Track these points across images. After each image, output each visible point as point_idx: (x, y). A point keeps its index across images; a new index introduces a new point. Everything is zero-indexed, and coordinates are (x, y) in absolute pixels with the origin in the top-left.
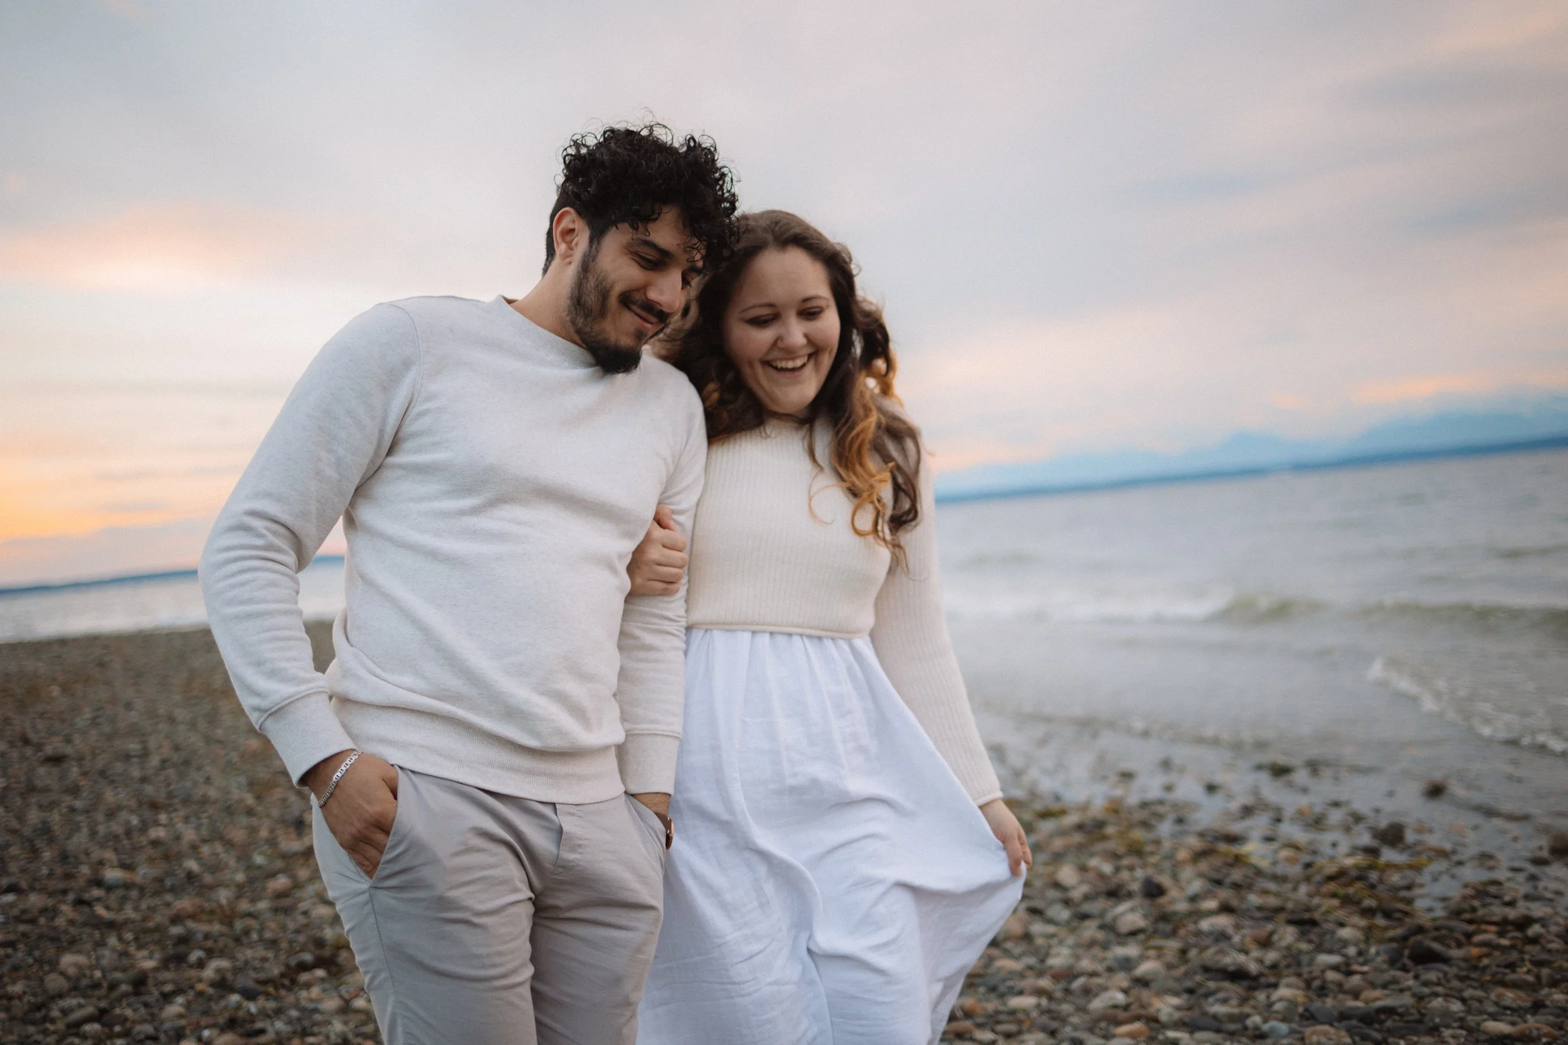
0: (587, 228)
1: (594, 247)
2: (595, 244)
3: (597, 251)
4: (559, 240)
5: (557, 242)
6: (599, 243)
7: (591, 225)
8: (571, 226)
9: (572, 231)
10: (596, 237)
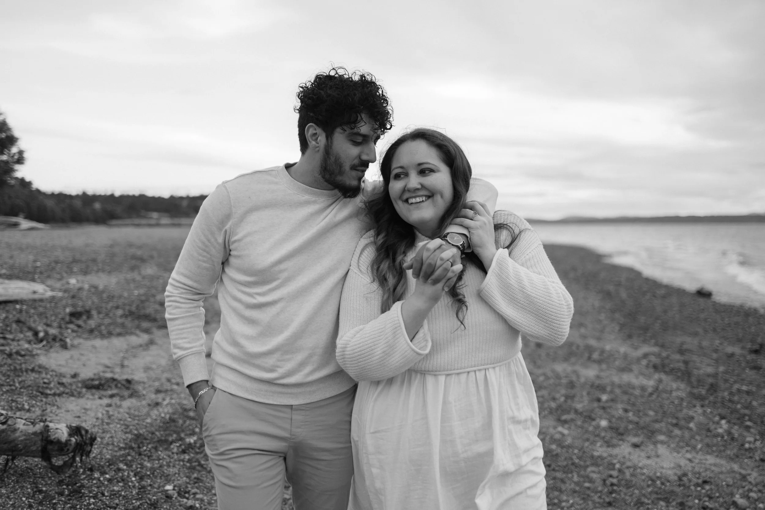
0: (323, 132)
1: (329, 141)
2: (329, 139)
3: (332, 143)
4: (311, 140)
5: (310, 141)
6: (331, 139)
7: (324, 130)
8: (315, 132)
9: (316, 134)
10: (329, 136)
